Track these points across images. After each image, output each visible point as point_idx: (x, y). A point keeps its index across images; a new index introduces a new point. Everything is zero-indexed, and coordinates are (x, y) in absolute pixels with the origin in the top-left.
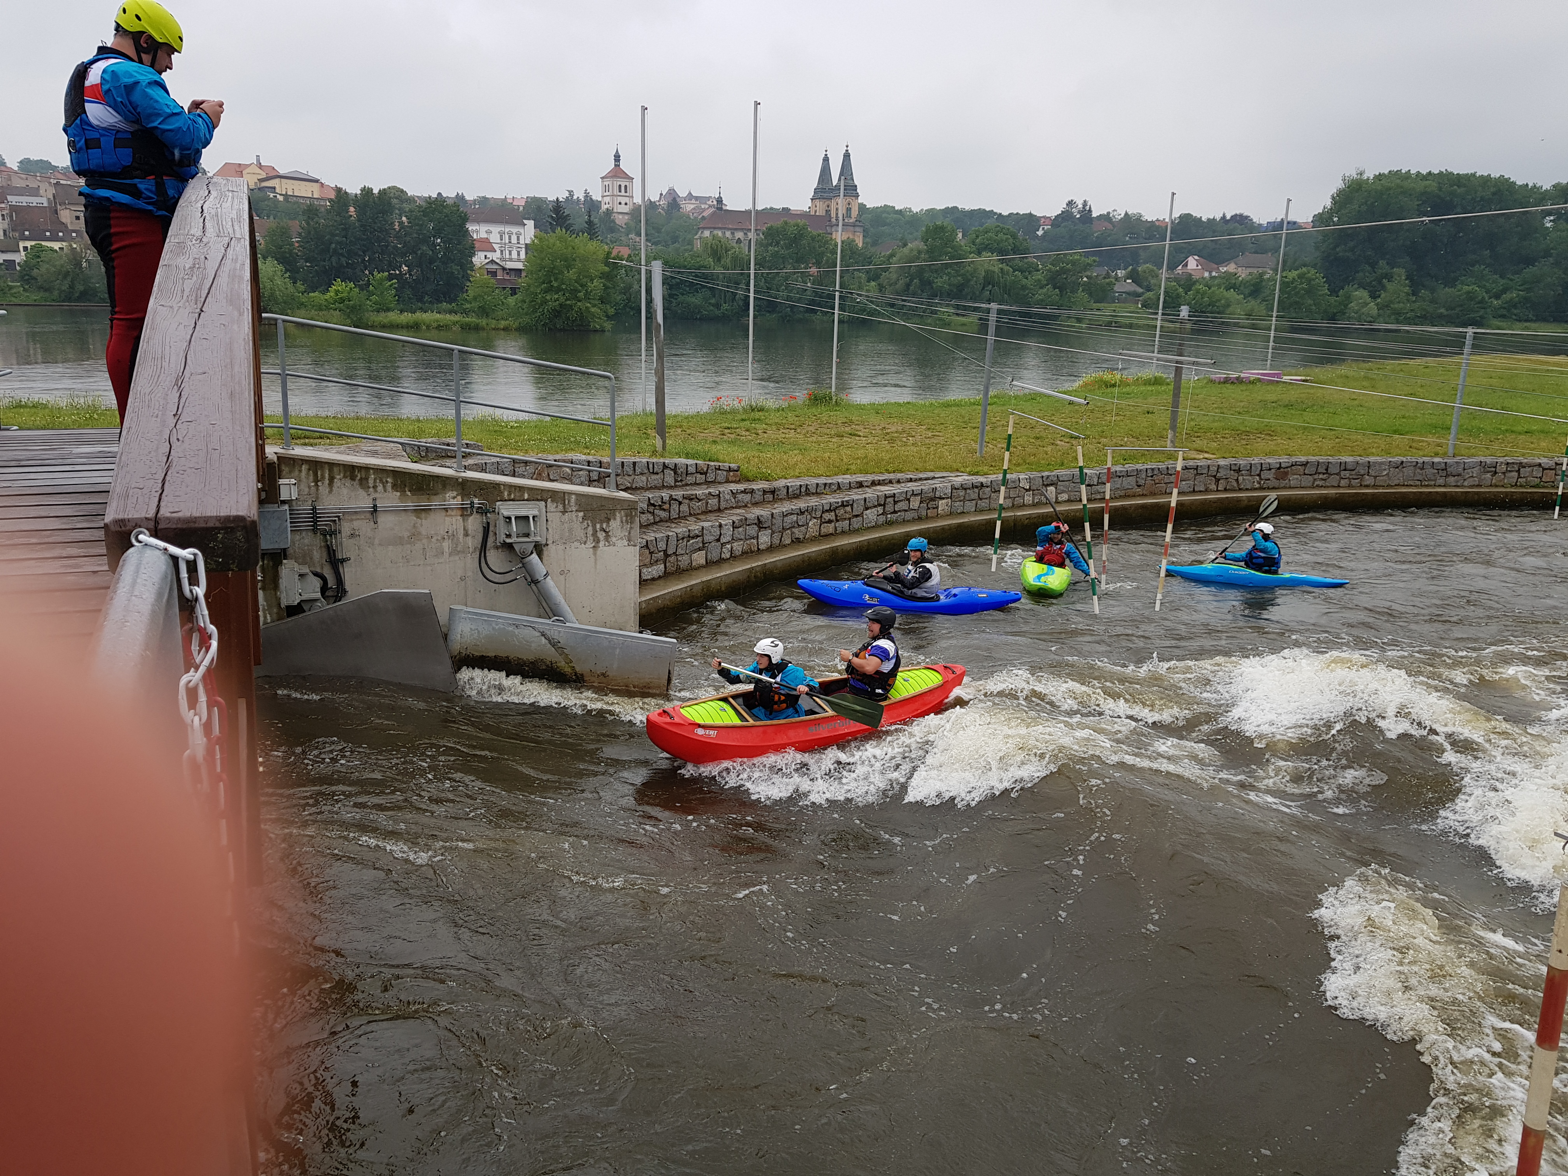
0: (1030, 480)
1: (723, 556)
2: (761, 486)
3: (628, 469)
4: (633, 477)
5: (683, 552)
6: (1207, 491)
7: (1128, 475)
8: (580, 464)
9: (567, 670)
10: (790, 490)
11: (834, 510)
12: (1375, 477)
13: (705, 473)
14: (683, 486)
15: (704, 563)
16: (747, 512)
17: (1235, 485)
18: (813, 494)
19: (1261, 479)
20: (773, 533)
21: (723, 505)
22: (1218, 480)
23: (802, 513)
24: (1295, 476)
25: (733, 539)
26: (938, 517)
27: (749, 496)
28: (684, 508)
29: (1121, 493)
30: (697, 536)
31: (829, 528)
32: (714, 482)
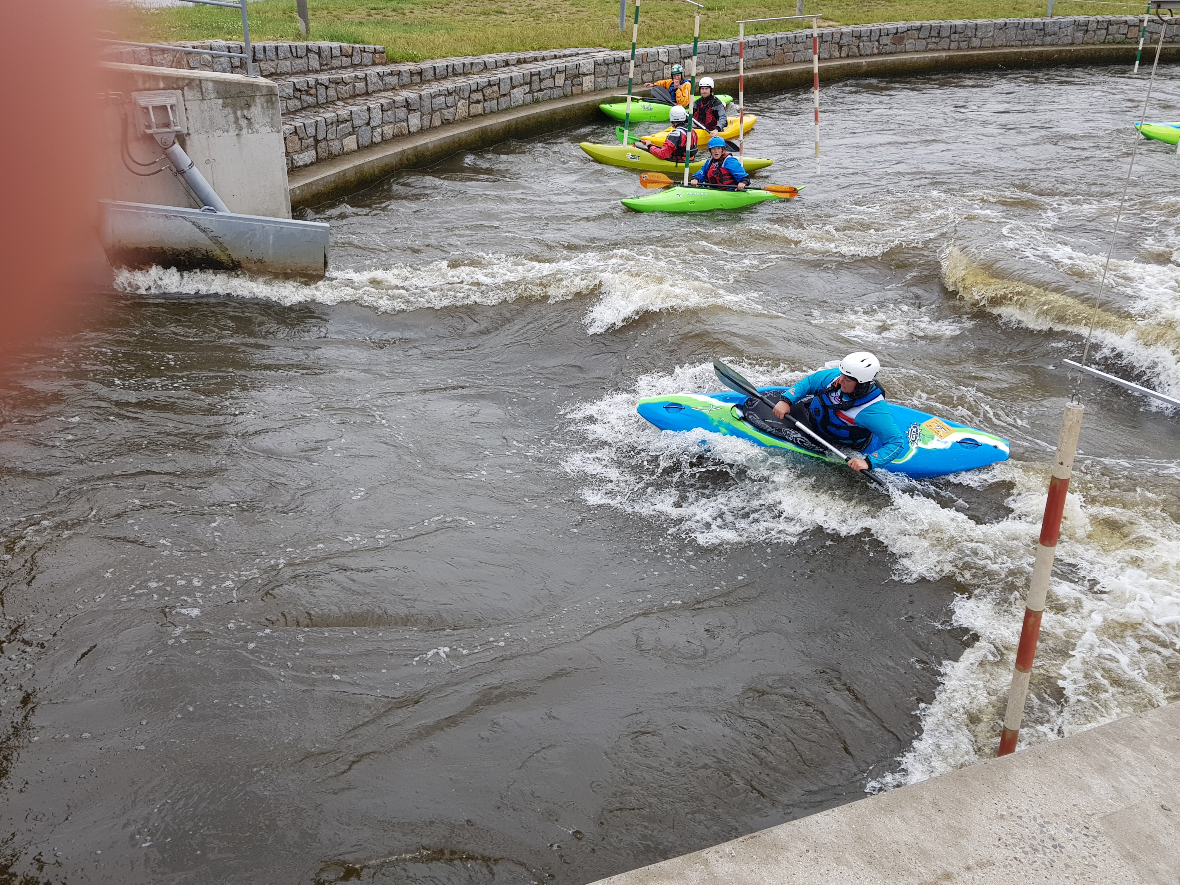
0: (668, 53)
1: (374, 140)
2: (407, 68)
3: (271, 54)
4: (276, 61)
5: (333, 137)
6: (831, 58)
7: (759, 45)
8: (220, 50)
9: (224, 258)
10: (437, 71)
11: (482, 90)
12: (982, 39)
13: (351, 56)
14: (329, 69)
15: (356, 148)
16: (395, 95)
17: (856, 51)
18: (460, 74)
19: (880, 45)
20: (422, 115)
21: (371, 88)
22: (841, 47)
23: (450, 94)
24: (910, 41)
25: (383, 123)
26: (582, 93)
27: (396, 78)
28: (332, 92)
29: (753, 63)
30: (347, 121)
31: (478, 109)
32: (360, 65)
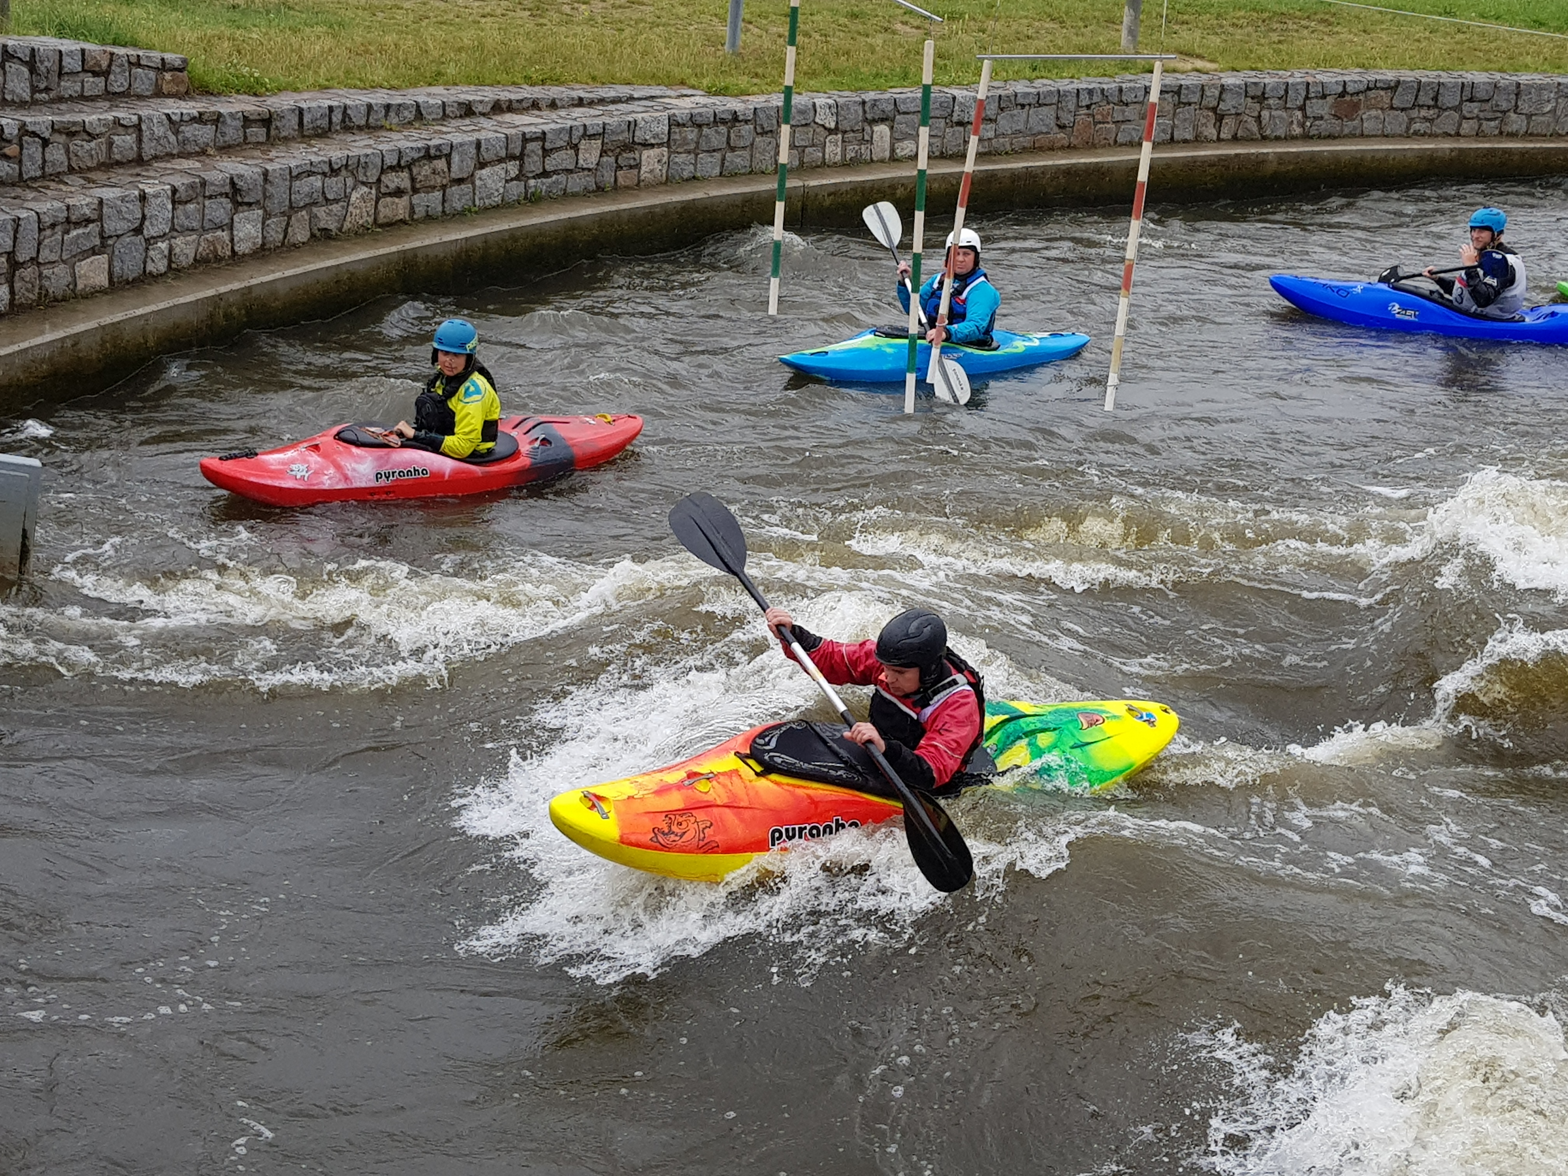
0: (837, 109)
1: (150, 267)
2: (235, 108)
5: (53, 257)
6: (1198, 140)
7: (1039, 102)
10: (307, 118)
11: (409, 167)
13: (106, 73)
14: (52, 101)
15: (106, 283)
16: (206, 168)
17: (1255, 128)
18: (360, 128)
19: (1305, 116)
20: (267, 215)
21: (149, 150)
22: (1220, 118)
23: (334, 172)
24: (1373, 113)
25: (174, 230)
26: (639, 186)
27: (209, 129)
28: (56, 155)
29: (1026, 141)
30: (89, 221)
31: (398, 208)
32: (125, 95)
